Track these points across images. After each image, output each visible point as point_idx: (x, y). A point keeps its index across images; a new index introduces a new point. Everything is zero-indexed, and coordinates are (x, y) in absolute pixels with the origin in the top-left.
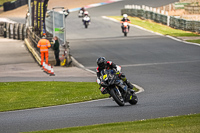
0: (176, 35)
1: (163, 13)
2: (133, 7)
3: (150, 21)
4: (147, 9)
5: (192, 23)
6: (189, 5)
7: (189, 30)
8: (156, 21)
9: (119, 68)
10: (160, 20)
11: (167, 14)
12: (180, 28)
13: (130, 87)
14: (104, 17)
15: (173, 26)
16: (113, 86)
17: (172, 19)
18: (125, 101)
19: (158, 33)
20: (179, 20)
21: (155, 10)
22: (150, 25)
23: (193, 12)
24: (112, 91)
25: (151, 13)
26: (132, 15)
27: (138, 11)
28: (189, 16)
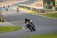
0: (33, 13)
1: (30, 7)
2: (21, 5)
3: (26, 9)
4: (25, 5)
5: (38, 9)
6: (37, 4)
7: (37, 11)
8: (28, 9)
9: (31, 21)
10: (29, 8)
11: (31, 7)
12: (35, 11)
13: (34, 26)
14: (13, 8)
15: (33, 10)
16: (30, 26)
17: (33, 8)
18: (33, 30)
19: (28, 12)
20: (34, 9)
21: (27, 6)
22: (26, 10)
23: (38, 6)
24: (29, 27)
25: (27, 7)
26: (21, 7)
27: (23, 6)
28: (37, 7)
